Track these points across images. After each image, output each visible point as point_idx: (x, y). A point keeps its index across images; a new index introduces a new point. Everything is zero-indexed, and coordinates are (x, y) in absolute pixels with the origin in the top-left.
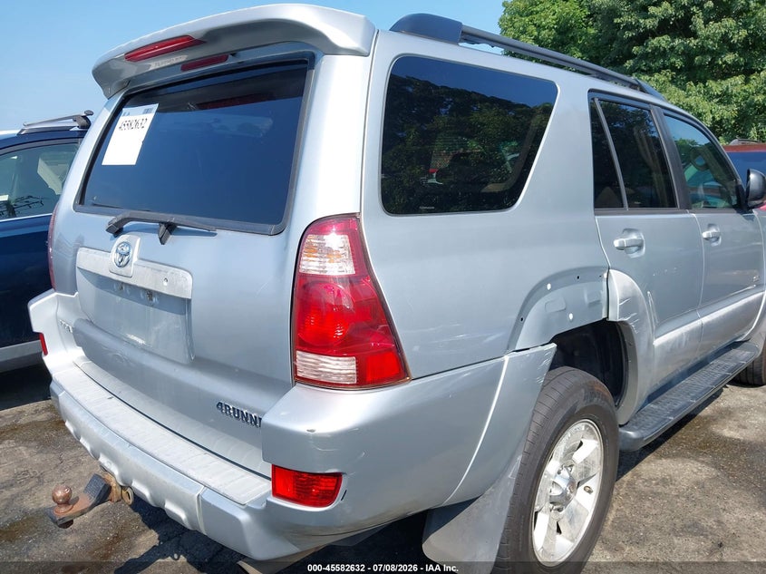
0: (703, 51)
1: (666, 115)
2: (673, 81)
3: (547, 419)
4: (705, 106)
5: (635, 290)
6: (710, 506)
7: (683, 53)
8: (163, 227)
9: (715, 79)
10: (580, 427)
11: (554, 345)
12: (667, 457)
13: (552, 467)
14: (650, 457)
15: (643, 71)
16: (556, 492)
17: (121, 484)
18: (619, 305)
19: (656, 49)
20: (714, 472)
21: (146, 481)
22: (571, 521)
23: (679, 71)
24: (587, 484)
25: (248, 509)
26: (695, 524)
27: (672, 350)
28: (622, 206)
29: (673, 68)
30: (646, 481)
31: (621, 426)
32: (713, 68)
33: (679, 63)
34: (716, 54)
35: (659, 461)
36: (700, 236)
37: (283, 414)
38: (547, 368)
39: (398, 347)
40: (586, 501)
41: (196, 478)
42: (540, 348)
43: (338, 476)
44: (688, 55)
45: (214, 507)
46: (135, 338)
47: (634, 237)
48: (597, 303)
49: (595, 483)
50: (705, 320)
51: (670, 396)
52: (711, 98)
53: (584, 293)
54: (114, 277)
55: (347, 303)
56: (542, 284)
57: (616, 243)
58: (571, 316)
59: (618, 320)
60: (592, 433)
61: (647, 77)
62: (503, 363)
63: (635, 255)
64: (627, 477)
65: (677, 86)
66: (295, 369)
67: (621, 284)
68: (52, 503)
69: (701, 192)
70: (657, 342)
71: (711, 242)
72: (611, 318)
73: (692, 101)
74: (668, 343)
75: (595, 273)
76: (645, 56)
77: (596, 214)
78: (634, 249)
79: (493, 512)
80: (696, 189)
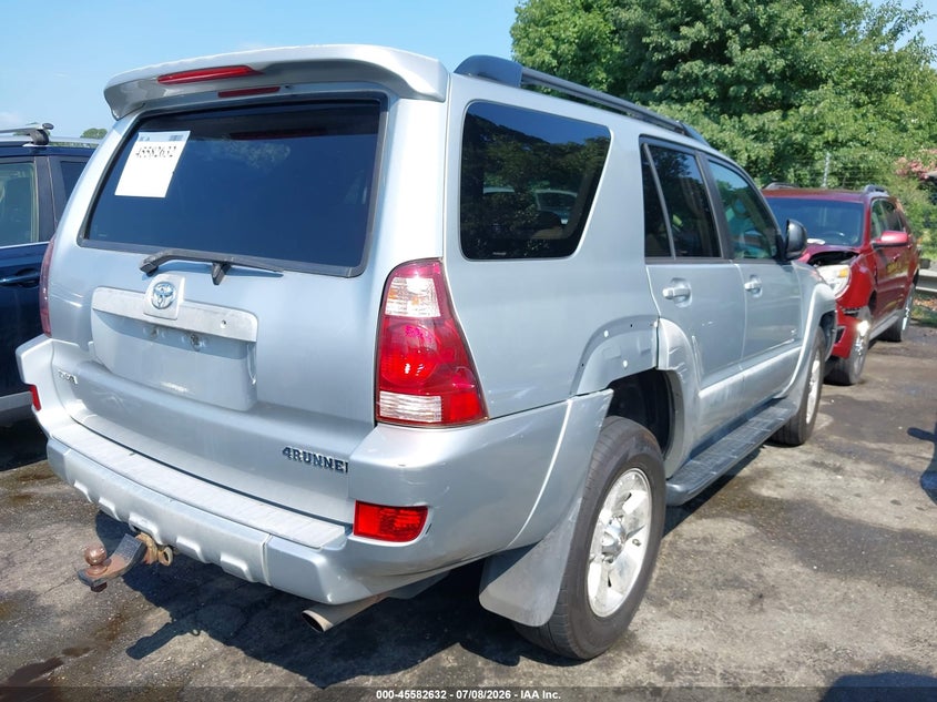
0: (738, 80)
1: (710, 161)
2: (706, 113)
3: (602, 465)
4: (740, 143)
5: (683, 340)
6: (750, 562)
7: (717, 81)
8: (218, 267)
9: (751, 112)
10: (630, 476)
11: (611, 391)
12: (707, 517)
13: (605, 514)
14: (691, 517)
15: (673, 99)
16: (608, 542)
17: (160, 542)
18: (668, 353)
19: (688, 75)
20: (753, 530)
21: (196, 537)
22: (621, 573)
23: (713, 102)
24: (635, 537)
25: (324, 552)
26: (736, 579)
27: (715, 402)
28: (670, 255)
29: (706, 97)
30: (688, 540)
31: (668, 479)
32: (748, 100)
33: (712, 94)
34: (752, 85)
35: (699, 522)
36: (743, 288)
37: (370, 451)
38: (605, 412)
39: (478, 389)
40: (634, 554)
41: (260, 527)
42: (599, 393)
43: (422, 511)
44: (723, 84)
45: (284, 554)
46: (173, 386)
47: (682, 286)
48: (646, 352)
49: (643, 536)
50: (747, 373)
51: (712, 453)
52: (745, 134)
53: (636, 341)
54: (151, 320)
55: (430, 345)
56: (600, 331)
57: (666, 293)
58: (625, 363)
59: (668, 369)
60: (641, 483)
61: (678, 106)
62: (566, 407)
63: (683, 305)
64: (669, 537)
65: (710, 118)
66: (377, 408)
67: (669, 334)
68: (85, 564)
69: (742, 241)
70: (703, 394)
71: (753, 293)
72: (661, 368)
73: (726, 136)
74: (712, 395)
75: (645, 322)
76: (676, 82)
77: (647, 263)
78: (681, 298)
79: (553, 555)
80: (737, 237)
